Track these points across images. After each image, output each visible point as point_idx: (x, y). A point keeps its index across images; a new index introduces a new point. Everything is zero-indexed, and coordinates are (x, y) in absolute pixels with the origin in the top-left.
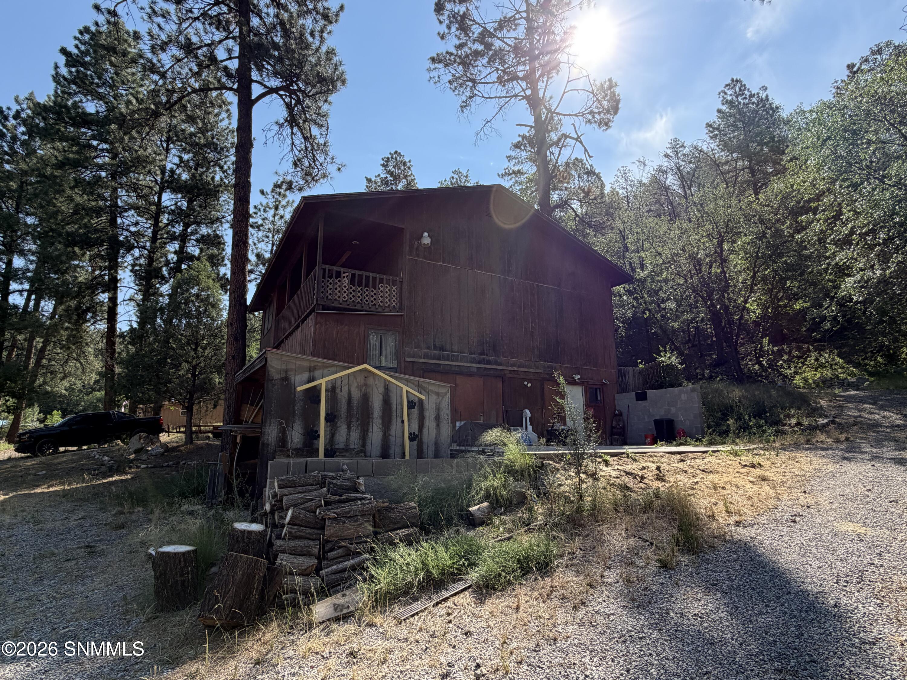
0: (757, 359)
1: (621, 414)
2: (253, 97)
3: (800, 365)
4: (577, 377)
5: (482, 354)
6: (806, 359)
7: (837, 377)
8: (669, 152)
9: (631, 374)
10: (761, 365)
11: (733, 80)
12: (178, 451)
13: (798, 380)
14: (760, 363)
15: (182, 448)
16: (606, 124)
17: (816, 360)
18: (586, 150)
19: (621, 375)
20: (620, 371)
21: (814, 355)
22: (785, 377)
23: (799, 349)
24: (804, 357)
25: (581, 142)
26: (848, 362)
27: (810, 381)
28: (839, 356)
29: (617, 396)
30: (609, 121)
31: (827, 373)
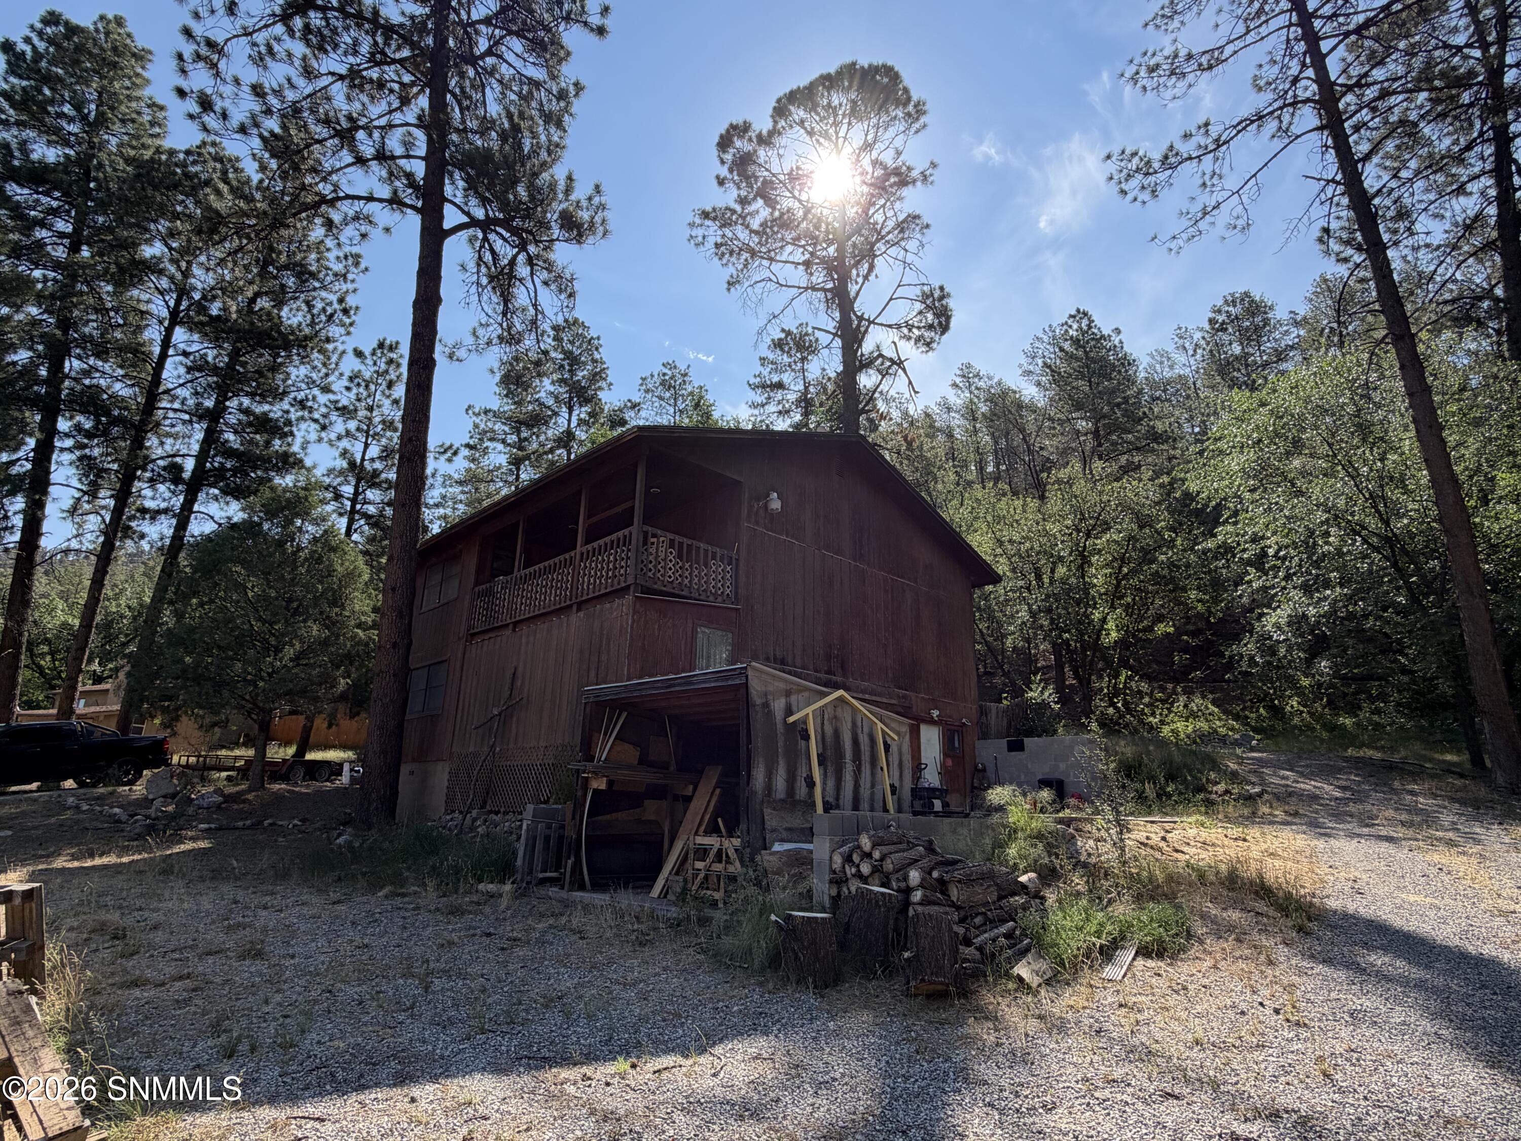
0: (1111, 699)
1: (984, 770)
2: (447, 225)
3: (1165, 712)
4: (935, 713)
5: (829, 672)
6: (1172, 704)
7: (1215, 731)
8: (958, 380)
9: (994, 712)
10: (1116, 708)
11: (1078, 311)
12: (244, 801)
13: (1166, 731)
14: (1113, 705)
15: (250, 797)
16: (928, 344)
17: (1186, 706)
18: (910, 383)
19: (983, 712)
20: (981, 707)
21: (1182, 699)
22: (1151, 728)
23: (1163, 689)
24: (1168, 701)
25: (904, 370)
26: (1225, 712)
27: (1182, 736)
28: (1214, 703)
29: (979, 744)
30: (932, 341)
31: (1203, 725)
